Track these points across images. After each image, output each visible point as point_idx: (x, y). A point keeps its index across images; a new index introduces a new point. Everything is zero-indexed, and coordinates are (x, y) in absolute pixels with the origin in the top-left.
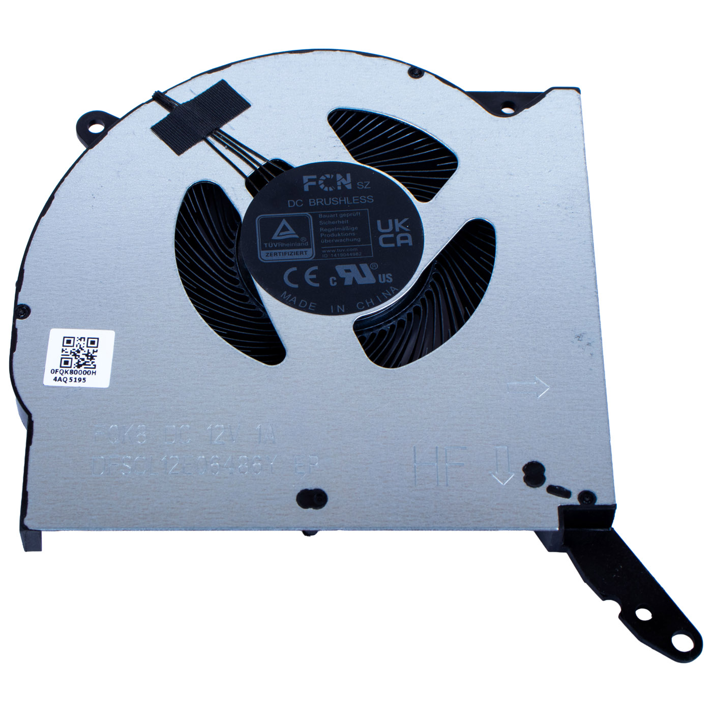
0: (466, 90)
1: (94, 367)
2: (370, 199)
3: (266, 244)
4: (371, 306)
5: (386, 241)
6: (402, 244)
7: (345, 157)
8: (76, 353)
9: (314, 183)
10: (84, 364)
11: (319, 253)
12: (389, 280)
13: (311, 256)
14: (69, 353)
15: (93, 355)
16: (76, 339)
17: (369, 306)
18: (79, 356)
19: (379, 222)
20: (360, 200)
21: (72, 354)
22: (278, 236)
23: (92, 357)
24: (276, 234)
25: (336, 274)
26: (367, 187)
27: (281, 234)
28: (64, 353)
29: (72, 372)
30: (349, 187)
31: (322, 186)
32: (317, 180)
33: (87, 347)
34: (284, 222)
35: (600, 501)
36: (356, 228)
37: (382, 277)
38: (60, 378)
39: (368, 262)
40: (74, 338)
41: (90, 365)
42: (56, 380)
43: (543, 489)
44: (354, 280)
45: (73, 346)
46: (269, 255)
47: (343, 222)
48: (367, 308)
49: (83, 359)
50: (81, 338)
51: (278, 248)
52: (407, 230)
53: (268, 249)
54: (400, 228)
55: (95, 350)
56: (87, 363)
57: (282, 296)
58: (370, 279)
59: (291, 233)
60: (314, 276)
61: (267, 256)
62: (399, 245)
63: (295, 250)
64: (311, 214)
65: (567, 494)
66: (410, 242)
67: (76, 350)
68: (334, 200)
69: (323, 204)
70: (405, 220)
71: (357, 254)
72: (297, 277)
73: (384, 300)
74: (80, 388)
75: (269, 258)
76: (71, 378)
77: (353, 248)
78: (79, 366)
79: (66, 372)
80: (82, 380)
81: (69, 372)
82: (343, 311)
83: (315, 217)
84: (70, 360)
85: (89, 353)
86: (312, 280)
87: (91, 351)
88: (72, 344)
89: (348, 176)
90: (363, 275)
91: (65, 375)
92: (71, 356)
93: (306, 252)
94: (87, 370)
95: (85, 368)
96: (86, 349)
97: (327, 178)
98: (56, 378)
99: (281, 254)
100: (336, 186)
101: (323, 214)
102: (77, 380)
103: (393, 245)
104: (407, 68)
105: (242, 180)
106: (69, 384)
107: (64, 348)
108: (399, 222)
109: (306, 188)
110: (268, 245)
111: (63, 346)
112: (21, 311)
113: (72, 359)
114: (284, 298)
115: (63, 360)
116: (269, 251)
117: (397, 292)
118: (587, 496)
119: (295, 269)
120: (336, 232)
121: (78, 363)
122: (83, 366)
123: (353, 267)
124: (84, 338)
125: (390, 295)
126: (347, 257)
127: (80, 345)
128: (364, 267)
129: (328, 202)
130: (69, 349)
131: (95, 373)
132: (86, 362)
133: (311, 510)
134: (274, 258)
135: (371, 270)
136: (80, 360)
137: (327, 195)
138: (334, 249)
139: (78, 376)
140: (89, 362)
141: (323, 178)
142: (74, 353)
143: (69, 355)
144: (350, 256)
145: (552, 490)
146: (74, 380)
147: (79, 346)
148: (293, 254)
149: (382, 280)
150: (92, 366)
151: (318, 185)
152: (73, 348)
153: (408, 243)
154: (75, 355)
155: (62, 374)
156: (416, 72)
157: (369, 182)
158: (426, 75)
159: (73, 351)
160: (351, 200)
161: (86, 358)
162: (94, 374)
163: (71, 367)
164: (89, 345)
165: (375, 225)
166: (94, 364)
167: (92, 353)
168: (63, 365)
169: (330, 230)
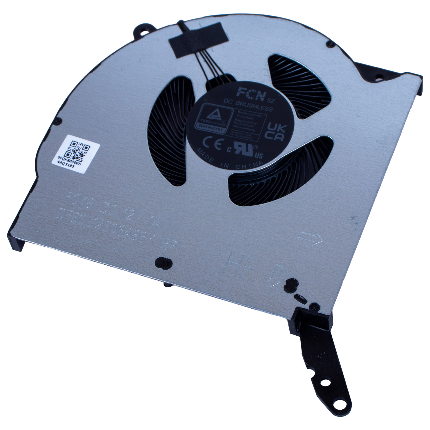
0: (355, 61)
1: (81, 161)
2: (271, 110)
3: (202, 119)
4: (244, 169)
5: (269, 135)
6: (277, 139)
7: (268, 82)
8: (75, 151)
9: (243, 93)
10: (77, 158)
11: (228, 133)
12: (261, 157)
14: (71, 150)
15: (84, 154)
16: (79, 143)
17: (242, 168)
18: (76, 153)
19: (270, 124)
20: (265, 108)
21: (73, 151)
22: (211, 117)
23: (82, 156)
24: (210, 115)
25: (232, 146)
26: (272, 102)
27: (213, 116)
28: (69, 149)
29: (69, 160)
30: (262, 100)
31: (247, 96)
32: (246, 91)
34: (217, 110)
35: (321, 311)
36: (256, 124)
37: (257, 154)
38: (61, 162)
39: (253, 144)
40: (78, 143)
41: (79, 159)
43: (292, 295)
44: (241, 152)
45: (75, 147)
46: (201, 126)
47: (250, 118)
48: (241, 169)
49: (77, 155)
50: (82, 144)
51: (207, 123)
52: (283, 132)
53: (202, 122)
54: (280, 130)
55: (86, 152)
57: (197, 150)
58: (250, 154)
59: (219, 117)
60: (220, 144)
61: (199, 126)
62: (275, 139)
63: (216, 127)
64: (234, 109)
65: (304, 301)
66: (282, 139)
67: (76, 149)
69: (243, 106)
70: (285, 126)
71: (250, 138)
72: (210, 142)
73: (253, 167)
74: (69, 170)
75: (200, 128)
76: (67, 164)
77: (248, 134)
78: (74, 158)
79: (66, 160)
80: (72, 166)
81: (67, 160)
82: (227, 167)
83: (236, 112)
84: (70, 154)
85: (82, 153)
86: (218, 146)
89: (265, 93)
90: (247, 150)
91: (64, 161)
92: (72, 152)
93: (222, 129)
94: (77, 161)
96: (81, 150)
97: (252, 92)
98: (59, 161)
99: (208, 127)
100: (255, 97)
101: (241, 111)
102: (69, 166)
103: (271, 138)
104: (327, 40)
105: (205, 81)
106: (65, 167)
107: (70, 147)
108: (281, 126)
109: (238, 94)
111: (70, 145)
112: (57, 121)
113: (72, 153)
114: (198, 151)
115: (67, 153)
116: (202, 124)
117: (261, 165)
118: (315, 307)
119: (211, 137)
120: (243, 123)
121: (74, 157)
122: (76, 159)
123: (244, 145)
124: (83, 144)
125: (257, 165)
126: (243, 138)
127: (79, 148)
128: (250, 146)
129: (246, 105)
130: (72, 148)
131: (80, 164)
132: (78, 157)
133: (160, 269)
134: (203, 128)
135: (253, 149)
136: (76, 155)
137: (248, 101)
138: (237, 132)
139: (71, 163)
140: (79, 157)
141: (250, 91)
142: (74, 151)
143: (71, 151)
144: (245, 138)
145: (297, 297)
146: (68, 165)
147: (78, 147)
148: (214, 129)
149: (257, 156)
150: (80, 160)
151: (245, 94)
152: (75, 148)
153: (280, 140)
154: (74, 152)
155: (63, 160)
156: (331, 44)
157: (275, 100)
158: (336, 47)
160: (260, 107)
161: (79, 155)
162: (79, 165)
163: (69, 158)
164: (84, 149)
165: (267, 125)
166: (82, 159)
168: (66, 155)
169: (240, 121)
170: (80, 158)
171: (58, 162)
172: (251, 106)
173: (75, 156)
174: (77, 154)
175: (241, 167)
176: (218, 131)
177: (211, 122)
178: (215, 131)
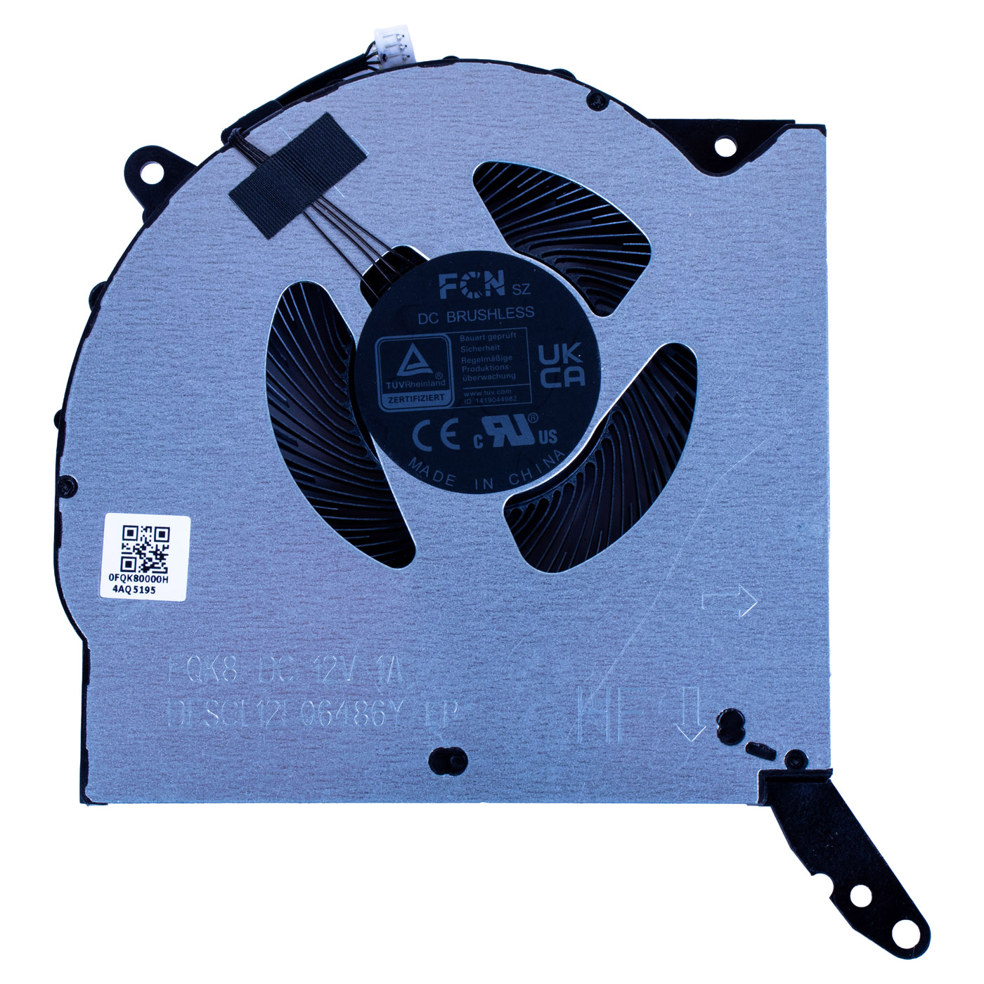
1: (165, 570)
2: (530, 312)
4: (529, 480)
6: (571, 383)
7: (494, 241)
8: (141, 549)
9: (453, 286)
10: (152, 566)
11: (459, 401)
12: (553, 440)
13: (449, 402)
14: (131, 551)
15: (163, 553)
16: (140, 529)
17: (525, 480)
18: (145, 554)
19: (541, 348)
20: (516, 313)
21: (136, 551)
22: (405, 370)
23: (162, 557)
24: (402, 367)
25: (482, 430)
26: (526, 292)
27: (409, 368)
28: (125, 550)
29: (136, 578)
30: (501, 292)
31: (465, 291)
32: (457, 281)
33: (155, 541)
34: (413, 349)
36: (510, 358)
37: (543, 435)
38: (121, 587)
39: (525, 411)
40: (137, 527)
41: (160, 568)
44: (506, 440)
45: (137, 540)
46: (393, 401)
47: (492, 348)
48: (522, 483)
49: (150, 560)
50: (147, 527)
51: (404, 390)
52: (579, 361)
53: (392, 391)
54: (569, 359)
55: (166, 546)
56: (156, 566)
57: (410, 465)
58: (527, 439)
59: (422, 367)
60: (453, 434)
61: (390, 402)
62: (567, 385)
63: (428, 393)
64: (448, 335)
65: (771, 755)
66: (582, 380)
67: (141, 545)
68: (481, 312)
69: (465, 320)
70: (577, 345)
71: (511, 398)
72: (430, 435)
73: (546, 471)
74: (149, 602)
75: (394, 405)
76: (135, 588)
77: (505, 389)
78: (145, 569)
79: (129, 578)
80: (151, 591)
81: (133, 578)
82: (491, 487)
83: (455, 338)
84: (133, 561)
85: (157, 550)
86: (450, 439)
87: (160, 548)
88: (134, 537)
89: (501, 273)
90: (519, 433)
91: (128, 583)
92: (134, 555)
93: (442, 395)
94: (156, 575)
95: (153, 572)
96: (153, 544)
97: (471, 278)
98: (116, 586)
99: (409, 399)
100: (484, 291)
101: (466, 335)
102: (144, 591)
103: (558, 385)
104: (585, 93)
105: (356, 281)
106: (134, 596)
107: (125, 542)
108: (568, 348)
109: (443, 295)
110: (391, 385)
111: (124, 539)
112: (65, 487)
113: (136, 558)
114: (413, 467)
115: (125, 560)
116: (393, 395)
117: (562, 459)
118: (797, 758)
119: (427, 422)
120: (482, 365)
121: (143, 565)
122: (151, 570)
123: (504, 419)
124: (151, 528)
125: (554, 462)
126: (498, 403)
127: (146, 538)
128: (520, 418)
129: (472, 317)
130: (131, 544)
131: (167, 579)
132: (154, 563)
133: (446, 777)
134: (400, 405)
135: (529, 424)
136: (147, 561)
137: (470, 305)
138: (479, 390)
139: (144, 584)
140: (158, 563)
141: (466, 277)
142: (138, 549)
143: (131, 553)
144: (501, 402)
146: (139, 590)
147: (144, 539)
148: (425, 398)
149: (544, 440)
150: (162, 569)
151: (459, 289)
152: (136, 542)
153: (579, 383)
154: (139, 553)
155: (123, 581)
156: (598, 100)
157: (529, 285)
158: (611, 105)
159: (137, 547)
160: (503, 314)
161: (154, 557)
162: (165, 581)
163: (135, 571)
164: (158, 538)
165: (535, 353)
166: (165, 566)
167: (161, 550)
168: (124, 568)
169: (474, 361)
170: (160, 565)
171: (115, 589)
172: (482, 315)
173: (145, 563)
174: (147, 556)
175: (520, 477)
176: (437, 403)
177: (411, 384)
178: (428, 403)
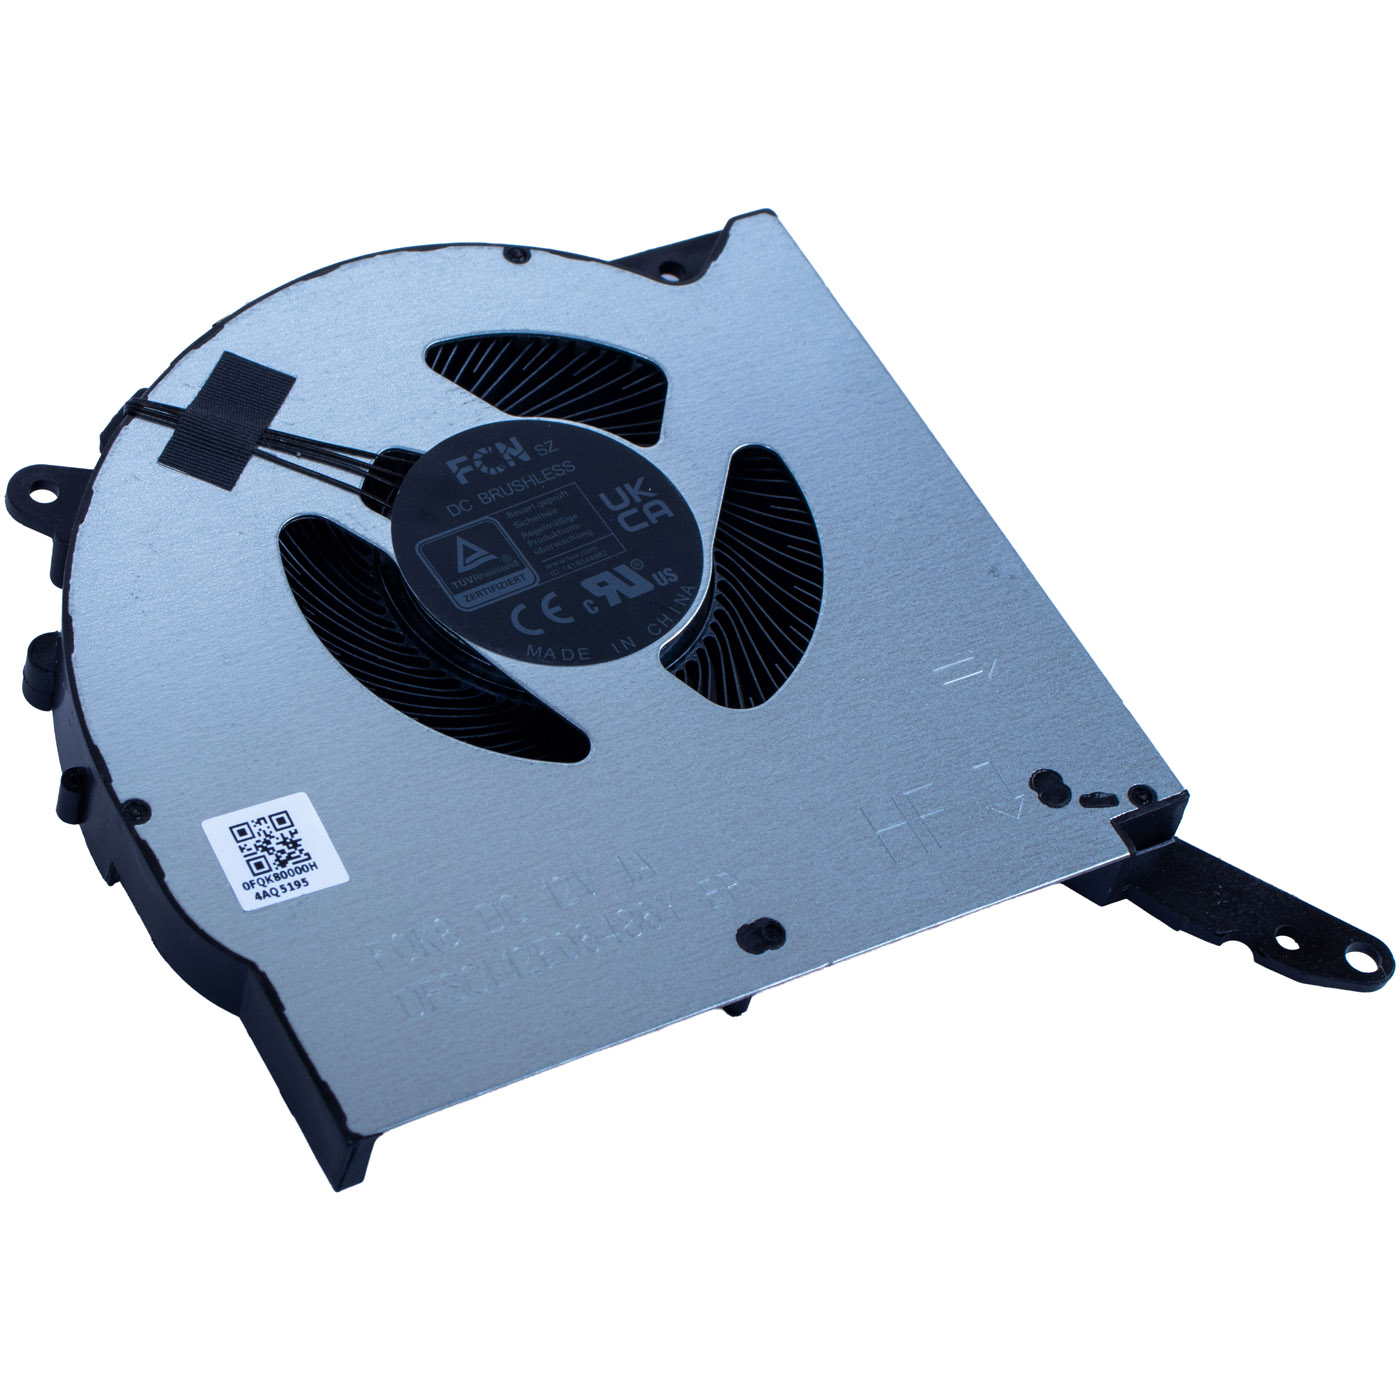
0: (609, 259)
1: (307, 857)
2: (566, 467)
3: (454, 583)
4: (670, 625)
5: (631, 521)
6: (657, 519)
8: (265, 845)
9: (469, 469)
10: (289, 857)
11: (544, 573)
12: (673, 578)
13: (533, 581)
14: (254, 850)
15: (294, 839)
16: (252, 825)
17: (667, 626)
18: (273, 849)
19: (602, 496)
20: (554, 473)
21: (260, 849)
22: (465, 565)
23: (295, 844)
24: (460, 563)
25: (588, 595)
26: (553, 448)
27: (467, 561)
28: (246, 852)
29: (277, 877)
30: (525, 457)
31: (484, 469)
32: (470, 462)
33: (277, 830)
34: (461, 542)
35: (1163, 795)
36: (575, 516)
37: (659, 577)
38: (264, 892)
39: (624, 561)
40: (247, 823)
41: (299, 856)
42: (260, 898)
43: (1074, 805)
44: (621, 595)
45: (254, 837)
46: (470, 598)
47: (549, 514)
48: (665, 631)
49: (283, 852)
50: (259, 820)
51: (476, 584)
52: (652, 495)
53: (462, 589)
54: (640, 496)
55: (293, 831)
56: (293, 855)
57: (528, 654)
58: (641, 587)
60: (558, 609)
61: (467, 601)
62: (654, 521)
63: (505, 578)
64: (493, 517)
65: (1112, 801)
66: (666, 511)
67: (262, 840)
68: (516, 483)
69: (502, 496)
70: (640, 481)
71: (600, 554)
72: (533, 617)
73: (684, 610)
74: (306, 897)
75: (473, 603)
76: (282, 887)
77: (588, 547)
78: (283, 864)
79: (269, 880)
80: (302, 884)
81: (272, 878)
82: (634, 645)
83: (502, 518)
84: (262, 860)
85: (285, 838)
86: (558, 615)
87: (288, 836)
88: (249, 835)
89: (513, 440)
90: (631, 584)
91: (270, 886)
92: (259, 854)
93: (522, 576)
94: (300, 865)
95: (294, 863)
96: (277, 834)
97: (484, 455)
98: (257, 894)
99: (487, 591)
100: (505, 463)
101: (512, 510)
102: (294, 887)
103: (645, 525)
104: (500, 252)
105: (356, 499)
106: (285, 897)
107: (242, 844)
108: (633, 487)
109: (463, 481)
110: (458, 584)
111: (238, 842)
112: (136, 811)
113: (264, 856)
114: (533, 655)
115: (252, 863)
116: (467, 593)
117: (695, 592)
118: (1141, 794)
119: (521, 607)
120: (549, 532)
122: (290, 862)
123: (606, 576)
124: (263, 819)
125: (688, 599)
126: (588, 563)
127: (264, 832)
128: (622, 569)
129: (508, 490)
130: (250, 844)
131: (315, 865)
132: (290, 854)
133: (769, 953)
134: (480, 600)
135: (637, 572)
136: (279, 854)
137: (501, 480)
138: (561, 558)
139: (291, 880)
141: (476, 456)
142: (261, 846)
143: (255, 853)
144: (592, 562)
145: (1090, 801)
146: (288, 888)
147: (261, 833)
148: (505, 585)
149: (663, 582)
150: (303, 857)
151: (477, 471)
152: (255, 840)
153: (666, 515)
154: (265, 849)
155: (264, 885)
156: (517, 255)
157: (551, 442)
158: (535, 256)
159: (258, 844)
160: (540, 477)
161: (285, 848)
162: (314, 867)
163: (271, 870)
164: (278, 826)
165: (599, 504)
166: (304, 852)
167: (290, 837)
168: (256, 871)
169: (537, 532)
170: (298, 853)
171: (258, 896)
172: (517, 486)
173: (278, 858)
174: (277, 849)
175: (661, 626)
176: (521, 584)
177: (480, 576)
178: (511, 588)
